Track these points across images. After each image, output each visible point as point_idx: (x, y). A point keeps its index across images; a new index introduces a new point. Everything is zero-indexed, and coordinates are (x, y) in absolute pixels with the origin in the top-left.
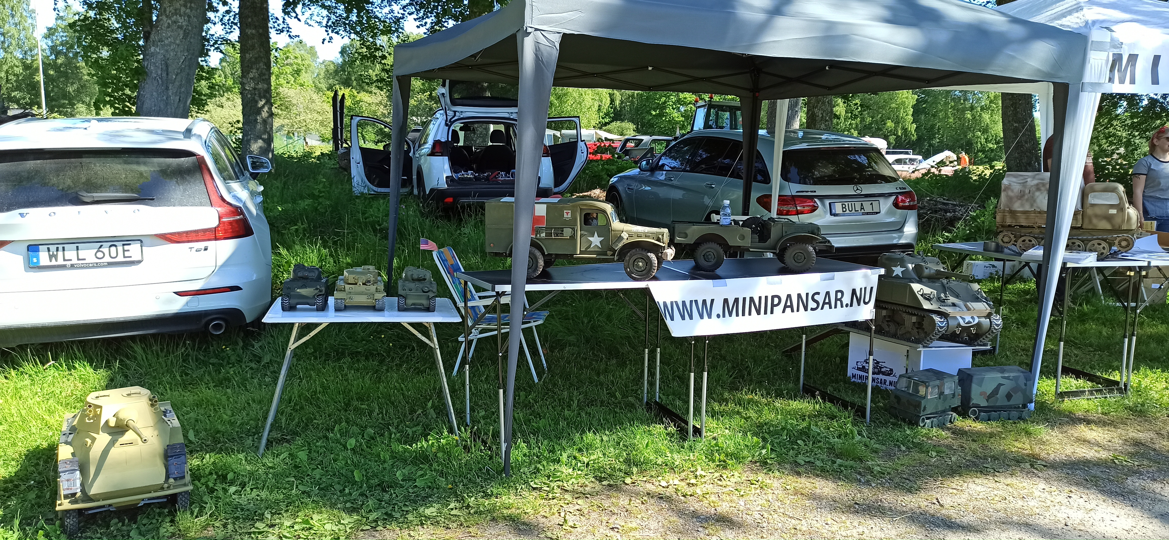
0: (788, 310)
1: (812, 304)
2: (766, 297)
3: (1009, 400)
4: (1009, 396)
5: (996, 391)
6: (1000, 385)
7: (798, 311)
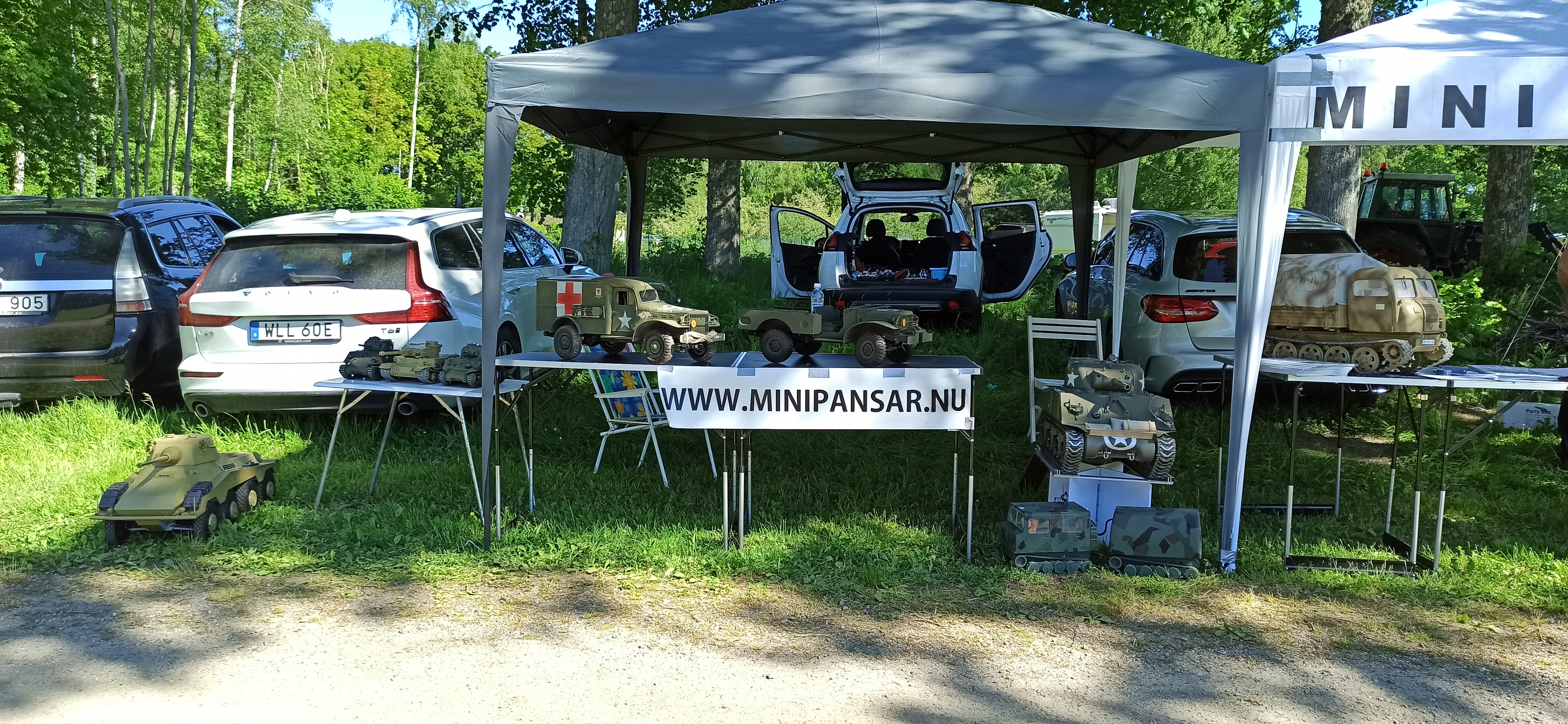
0: (839, 409)
1: (871, 404)
2: (807, 392)
3: (1164, 551)
4: (1164, 546)
5: (1145, 538)
6: (1151, 529)
7: (853, 410)
